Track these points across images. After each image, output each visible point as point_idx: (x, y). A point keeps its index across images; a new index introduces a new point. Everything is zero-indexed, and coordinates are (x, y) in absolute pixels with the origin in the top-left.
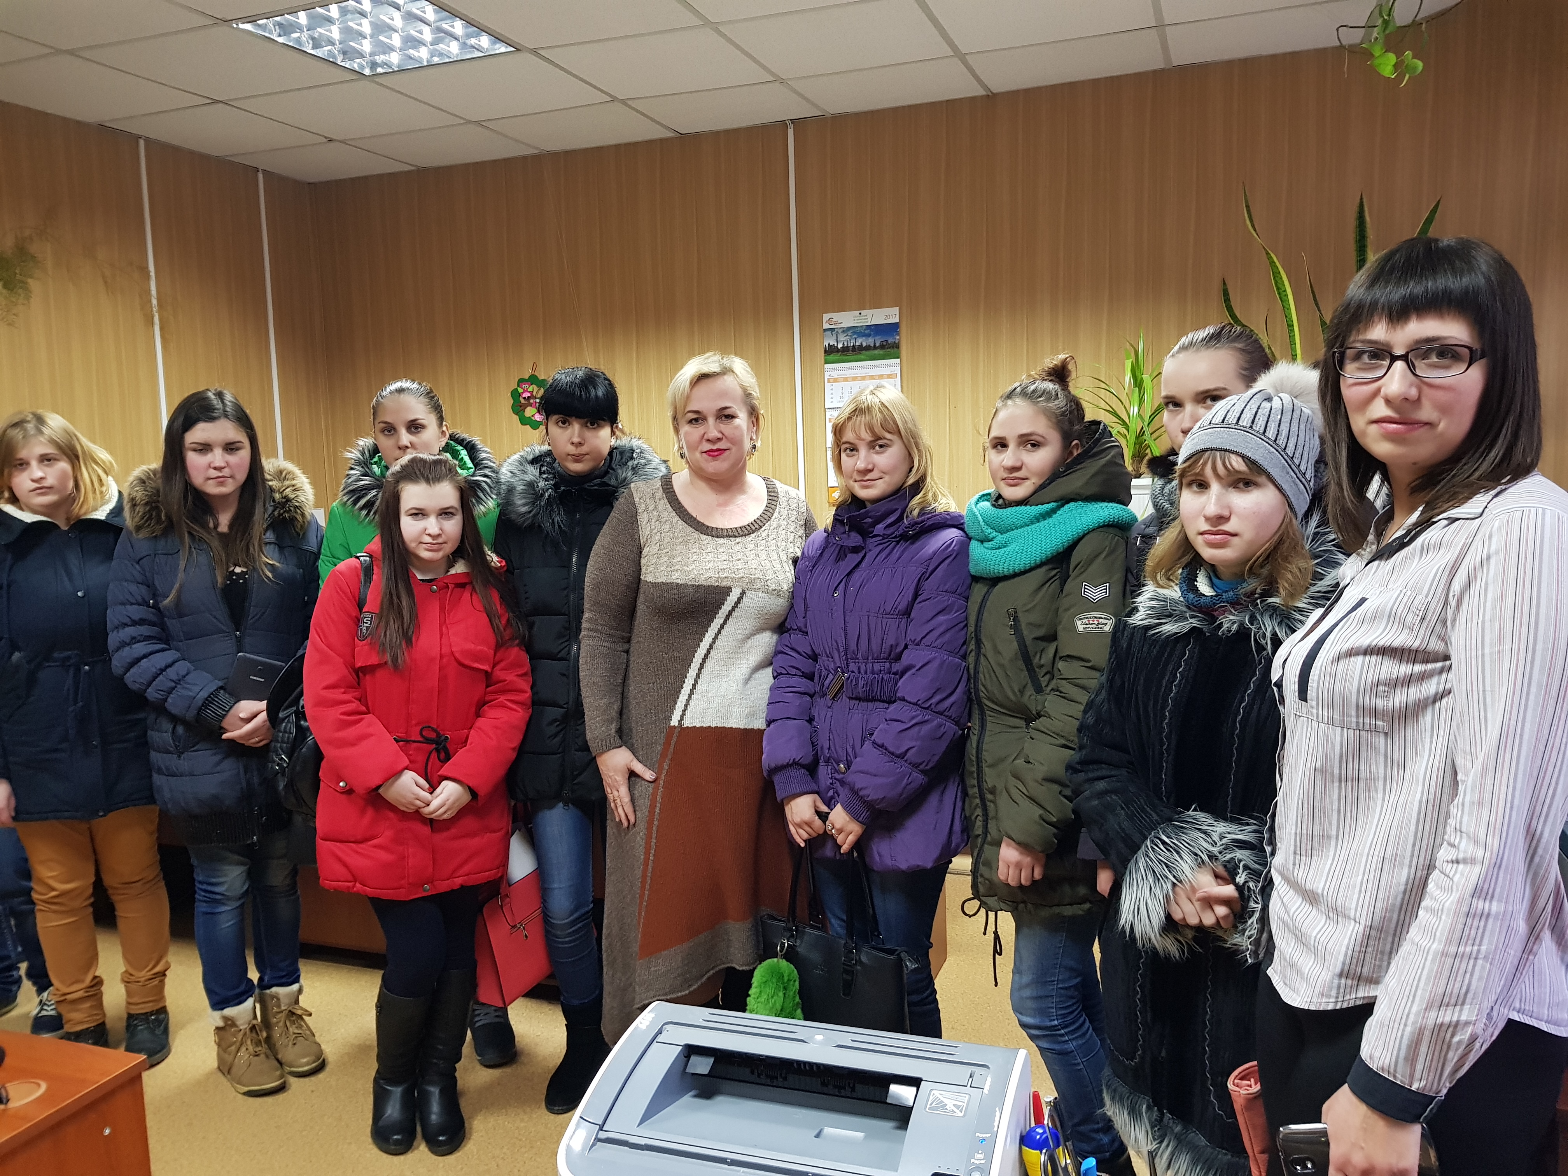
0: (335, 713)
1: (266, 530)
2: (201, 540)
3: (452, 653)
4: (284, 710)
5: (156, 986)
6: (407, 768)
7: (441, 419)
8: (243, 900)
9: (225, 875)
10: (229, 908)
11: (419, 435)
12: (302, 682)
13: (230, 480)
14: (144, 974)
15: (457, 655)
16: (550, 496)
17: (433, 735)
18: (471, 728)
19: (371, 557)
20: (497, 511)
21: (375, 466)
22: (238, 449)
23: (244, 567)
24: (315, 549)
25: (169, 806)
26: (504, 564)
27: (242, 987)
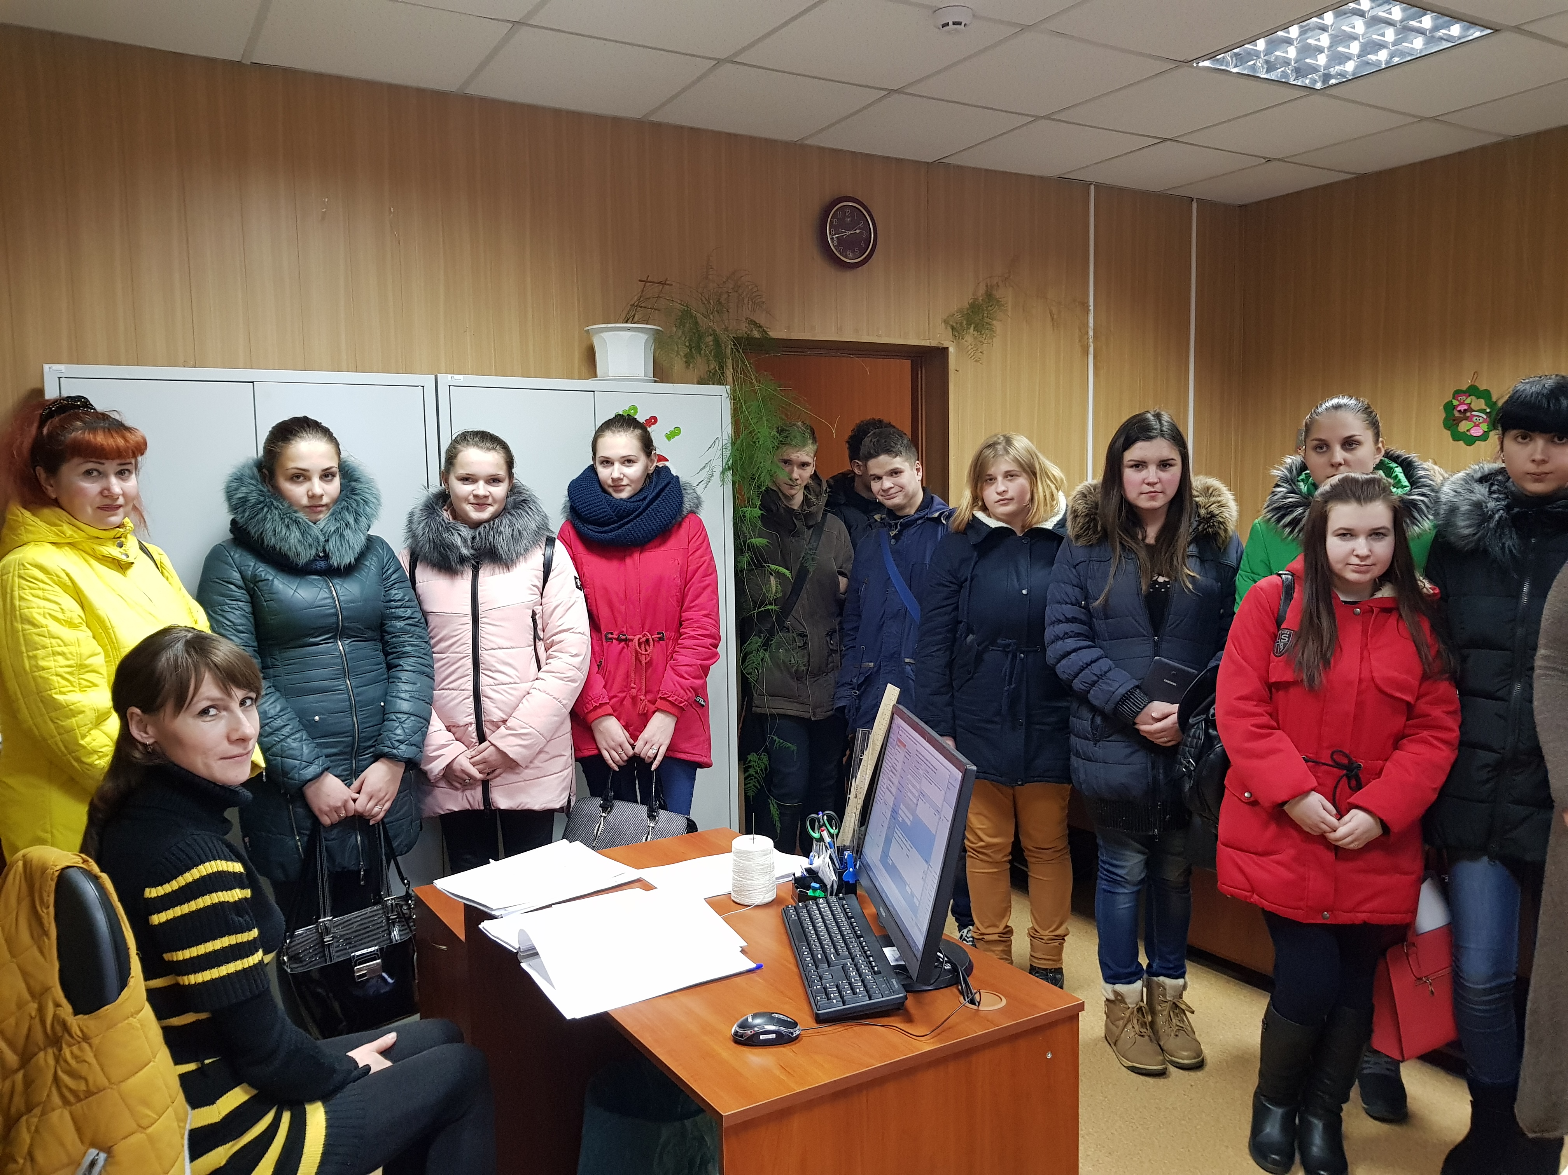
0: (1247, 724)
1: (1190, 543)
2: (1131, 550)
3: (1373, 678)
4: (1194, 717)
5: (1056, 947)
6: (1314, 790)
7: (1377, 435)
8: (1139, 887)
9: (1126, 861)
10: (1127, 891)
11: (1354, 452)
12: (1215, 691)
13: (1161, 495)
14: (1046, 934)
15: (1378, 681)
16: (1501, 517)
17: (1345, 761)
18: (1386, 760)
19: (1293, 575)
20: (1434, 533)
21: (1301, 484)
22: (1171, 465)
23: (1167, 576)
24: (1234, 564)
25: (1083, 787)
26: (1437, 591)
27: (1133, 969)
